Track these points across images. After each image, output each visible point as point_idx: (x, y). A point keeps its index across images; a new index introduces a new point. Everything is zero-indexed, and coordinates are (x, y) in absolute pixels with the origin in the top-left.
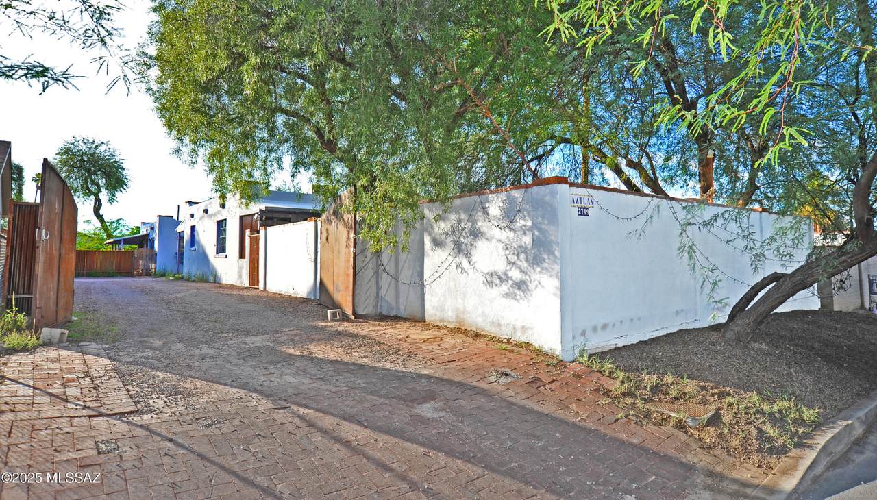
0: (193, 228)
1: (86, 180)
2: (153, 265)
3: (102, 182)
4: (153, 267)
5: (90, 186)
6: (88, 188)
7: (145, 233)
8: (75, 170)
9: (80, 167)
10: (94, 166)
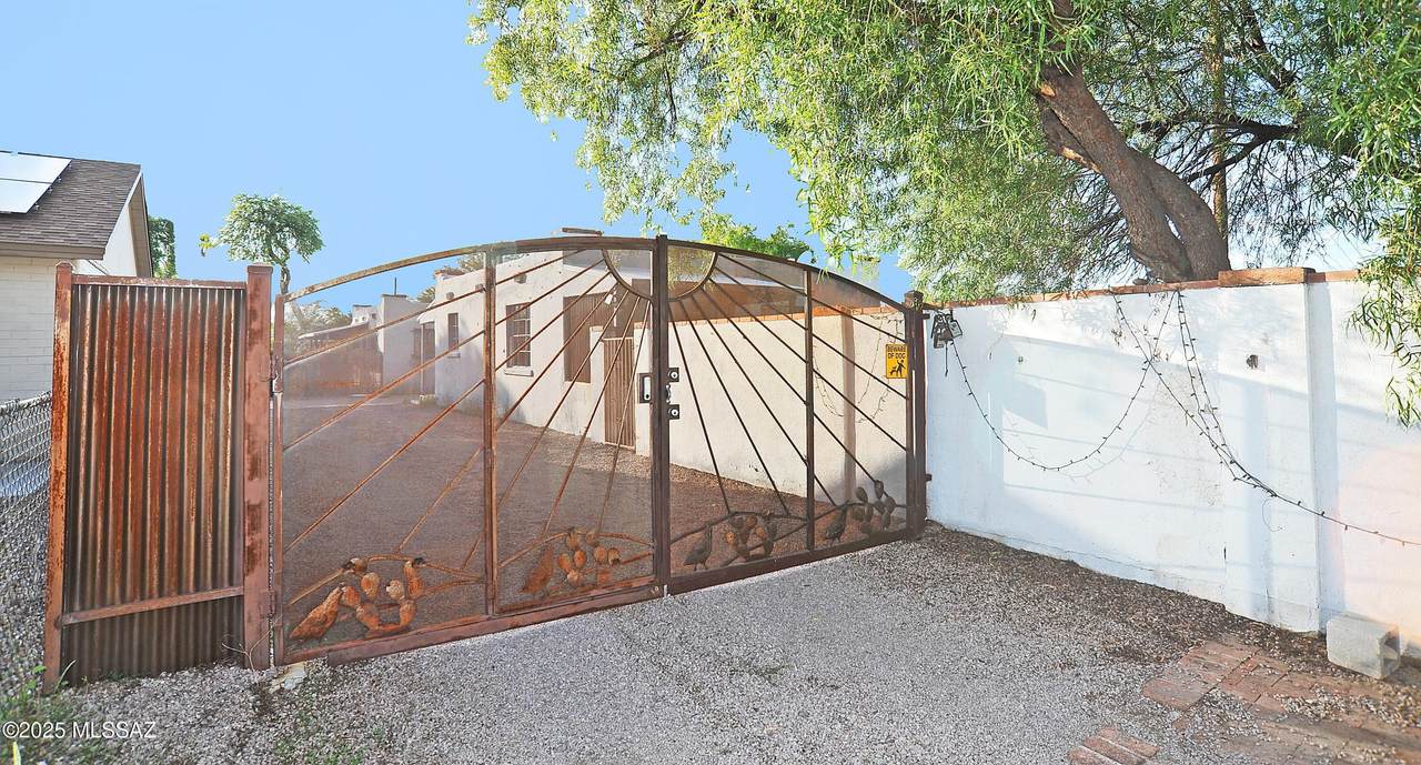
0: (453, 318)
1: (268, 240)
2: (378, 376)
3: (291, 243)
4: (378, 379)
5: (274, 249)
6: (271, 254)
7: (361, 322)
8: (253, 225)
9: (259, 222)
10: (279, 219)
